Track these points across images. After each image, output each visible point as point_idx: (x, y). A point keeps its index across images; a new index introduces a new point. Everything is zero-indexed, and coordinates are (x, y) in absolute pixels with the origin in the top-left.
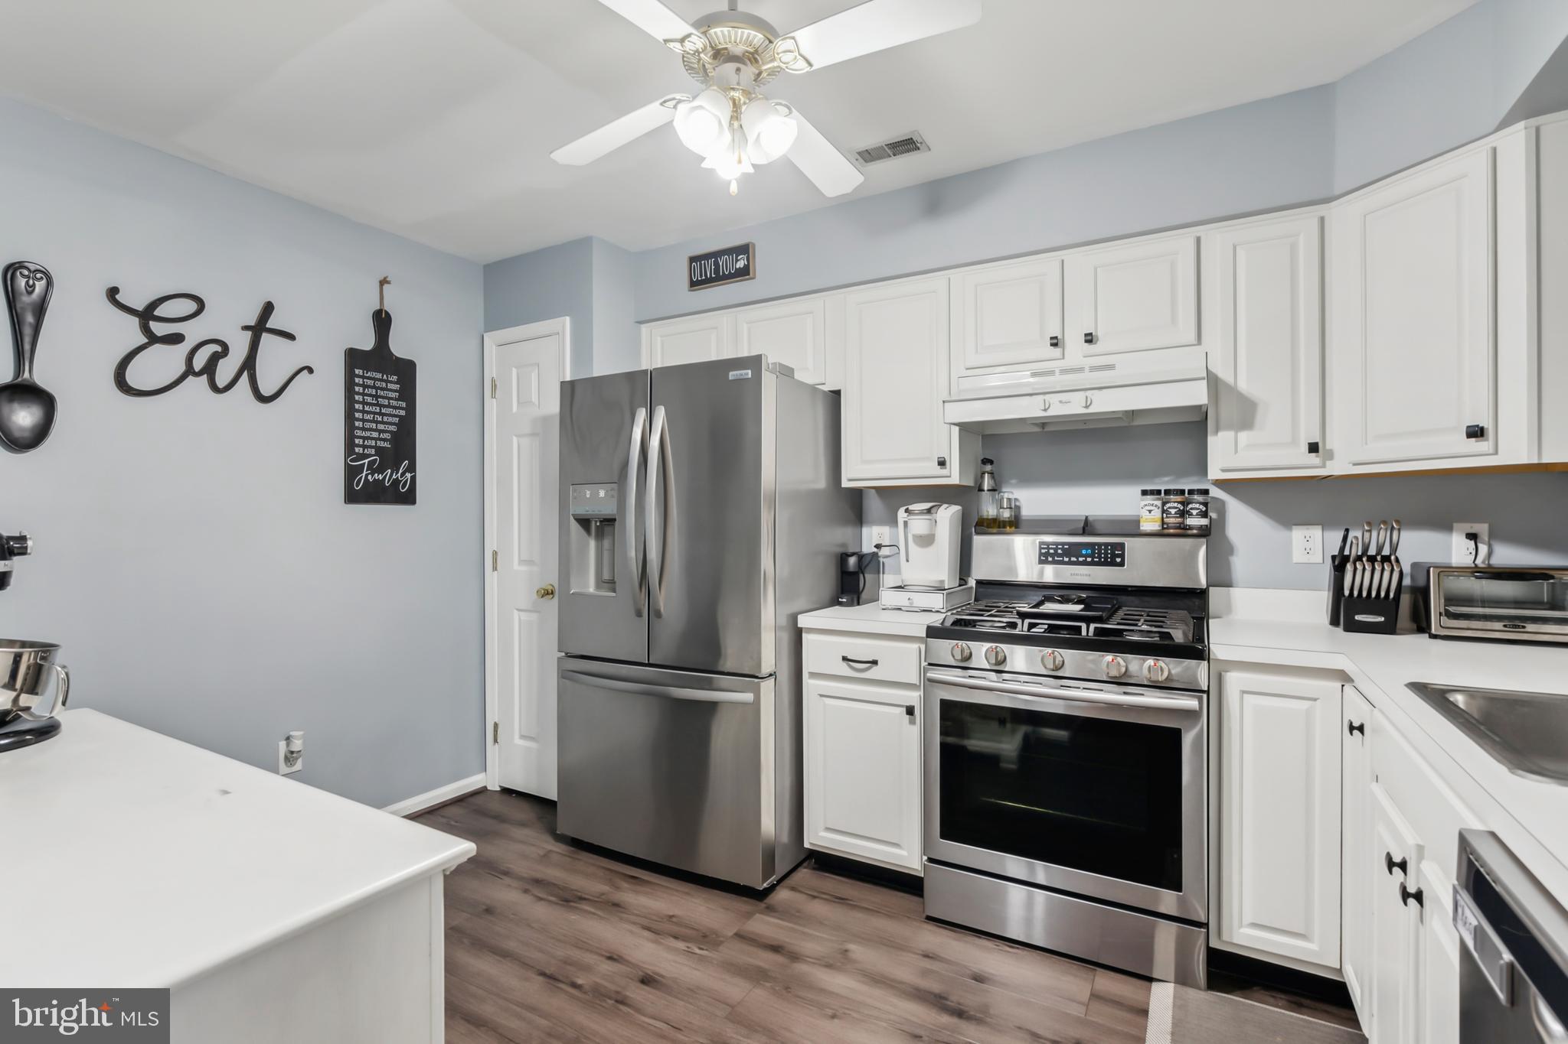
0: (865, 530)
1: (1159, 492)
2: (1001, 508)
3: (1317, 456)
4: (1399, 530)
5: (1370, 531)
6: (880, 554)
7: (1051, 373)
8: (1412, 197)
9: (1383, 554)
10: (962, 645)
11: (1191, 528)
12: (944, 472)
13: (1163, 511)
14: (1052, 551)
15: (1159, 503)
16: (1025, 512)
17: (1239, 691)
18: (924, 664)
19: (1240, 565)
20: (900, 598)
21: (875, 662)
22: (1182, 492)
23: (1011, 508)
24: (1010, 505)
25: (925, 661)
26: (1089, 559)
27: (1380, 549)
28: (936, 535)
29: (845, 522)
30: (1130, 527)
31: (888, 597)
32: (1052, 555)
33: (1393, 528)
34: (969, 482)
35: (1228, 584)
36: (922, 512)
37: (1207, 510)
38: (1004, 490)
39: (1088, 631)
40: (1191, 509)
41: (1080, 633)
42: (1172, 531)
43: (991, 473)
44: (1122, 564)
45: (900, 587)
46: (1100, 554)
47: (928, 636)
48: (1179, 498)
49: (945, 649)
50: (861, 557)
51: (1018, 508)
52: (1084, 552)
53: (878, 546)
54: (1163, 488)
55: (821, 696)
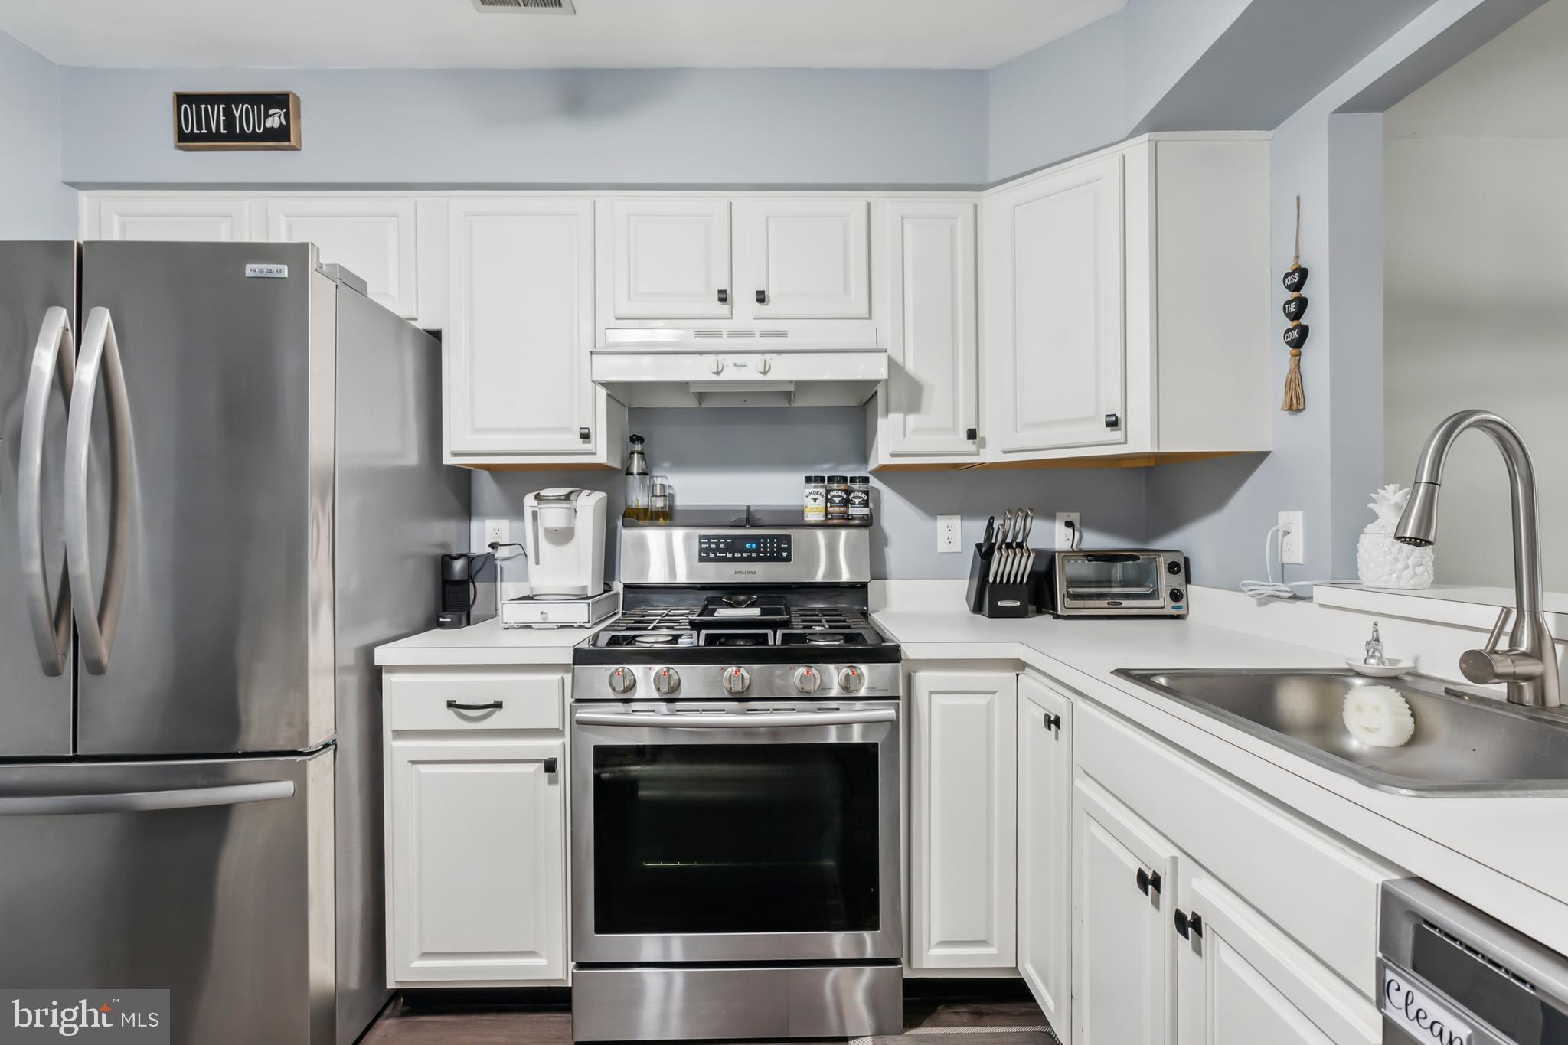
0: (475, 525)
1: (822, 479)
2: (653, 496)
3: (974, 443)
4: (1032, 518)
5: (1010, 519)
6: (496, 555)
7: (716, 334)
8: (1063, 191)
9: (1017, 541)
10: (623, 671)
11: (853, 518)
12: (588, 447)
13: (827, 500)
14: (713, 546)
15: (823, 491)
16: (680, 502)
17: (927, 693)
18: (569, 700)
19: (894, 556)
20: (530, 613)
21: (498, 705)
22: (844, 479)
23: (664, 496)
24: (664, 492)
25: (572, 697)
26: (754, 554)
27: (1015, 536)
28: (576, 527)
29: (446, 515)
30: (794, 519)
31: (511, 613)
32: (714, 551)
33: (1027, 514)
34: (616, 464)
35: (884, 578)
36: (558, 499)
37: (868, 499)
38: (654, 474)
39: (774, 639)
40: (854, 497)
41: (766, 642)
42: (835, 521)
43: (641, 453)
44: (788, 559)
45: (527, 598)
46: (765, 548)
47: (575, 663)
48: (842, 486)
49: (599, 678)
50: (470, 560)
51: (672, 496)
52: (748, 546)
53: (493, 546)
54: (826, 475)
55: (413, 762)
